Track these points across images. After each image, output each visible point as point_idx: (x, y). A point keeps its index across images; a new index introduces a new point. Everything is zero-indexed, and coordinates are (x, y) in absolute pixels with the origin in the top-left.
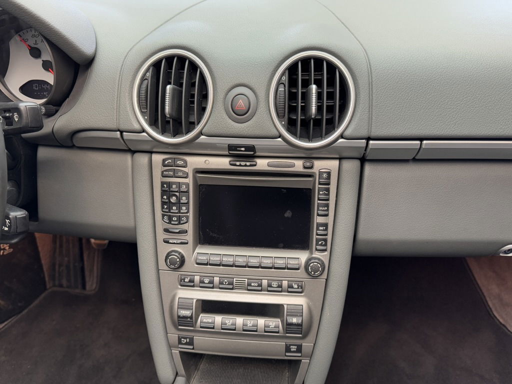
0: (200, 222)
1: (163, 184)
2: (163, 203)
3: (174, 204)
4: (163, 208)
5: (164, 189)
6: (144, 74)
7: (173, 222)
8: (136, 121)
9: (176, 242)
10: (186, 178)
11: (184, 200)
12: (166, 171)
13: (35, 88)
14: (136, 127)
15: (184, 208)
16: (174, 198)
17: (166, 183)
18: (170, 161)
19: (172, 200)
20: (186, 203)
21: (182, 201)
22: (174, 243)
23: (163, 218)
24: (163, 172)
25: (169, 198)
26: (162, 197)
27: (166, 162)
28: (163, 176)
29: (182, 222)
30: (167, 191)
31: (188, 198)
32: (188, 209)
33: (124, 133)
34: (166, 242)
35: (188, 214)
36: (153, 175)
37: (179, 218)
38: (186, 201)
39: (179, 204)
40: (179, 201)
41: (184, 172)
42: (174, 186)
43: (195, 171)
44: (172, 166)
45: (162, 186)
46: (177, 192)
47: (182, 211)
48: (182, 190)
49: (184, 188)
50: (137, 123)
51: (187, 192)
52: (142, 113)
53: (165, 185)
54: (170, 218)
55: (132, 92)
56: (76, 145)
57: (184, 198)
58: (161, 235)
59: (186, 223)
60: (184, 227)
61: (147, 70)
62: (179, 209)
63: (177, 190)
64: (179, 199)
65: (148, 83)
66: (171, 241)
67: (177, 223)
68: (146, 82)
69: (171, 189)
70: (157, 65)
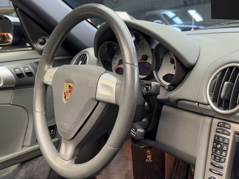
0: (234, 165)
1: (215, 136)
2: (214, 147)
3: (219, 149)
4: (213, 150)
5: (215, 139)
6: (216, 75)
7: (216, 160)
8: (206, 98)
9: (215, 172)
10: (228, 135)
11: (225, 148)
12: (218, 129)
13: (169, 78)
14: (206, 102)
15: (224, 153)
16: (220, 146)
17: (217, 136)
18: (222, 124)
19: (218, 147)
20: (226, 151)
21: (223, 149)
22: (214, 173)
23: (212, 156)
24: (217, 129)
25: (216, 145)
26: (213, 144)
27: (219, 124)
28: (217, 132)
29: (221, 161)
30: (217, 141)
31: (227, 148)
32: (226, 154)
33: (200, 104)
34: (211, 170)
35: (226, 158)
36: (211, 130)
37: (220, 159)
38: (226, 149)
39: (221, 150)
40: (222, 148)
41: (228, 132)
42: (221, 139)
43: (235, 133)
44: (222, 127)
45: (215, 137)
46: (222, 142)
47: (222, 155)
48: (225, 142)
49: (226, 141)
50: (206, 100)
51: (228, 144)
52: (210, 95)
53: (216, 137)
54: (215, 157)
55: (208, 84)
56: (179, 107)
57: (225, 147)
58: (209, 166)
59: (223, 162)
60: (222, 165)
61: (218, 73)
62: (221, 153)
63: (222, 141)
64: (222, 147)
65: (217, 79)
66: (213, 171)
67: (218, 161)
68: (216, 79)
69: (219, 140)
70: (224, 71)
